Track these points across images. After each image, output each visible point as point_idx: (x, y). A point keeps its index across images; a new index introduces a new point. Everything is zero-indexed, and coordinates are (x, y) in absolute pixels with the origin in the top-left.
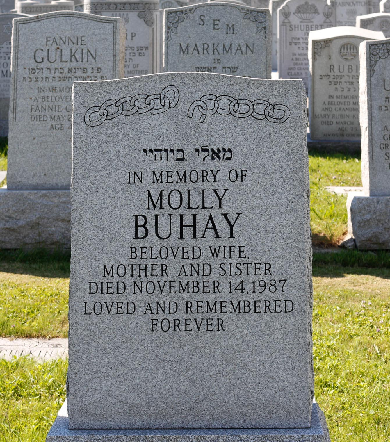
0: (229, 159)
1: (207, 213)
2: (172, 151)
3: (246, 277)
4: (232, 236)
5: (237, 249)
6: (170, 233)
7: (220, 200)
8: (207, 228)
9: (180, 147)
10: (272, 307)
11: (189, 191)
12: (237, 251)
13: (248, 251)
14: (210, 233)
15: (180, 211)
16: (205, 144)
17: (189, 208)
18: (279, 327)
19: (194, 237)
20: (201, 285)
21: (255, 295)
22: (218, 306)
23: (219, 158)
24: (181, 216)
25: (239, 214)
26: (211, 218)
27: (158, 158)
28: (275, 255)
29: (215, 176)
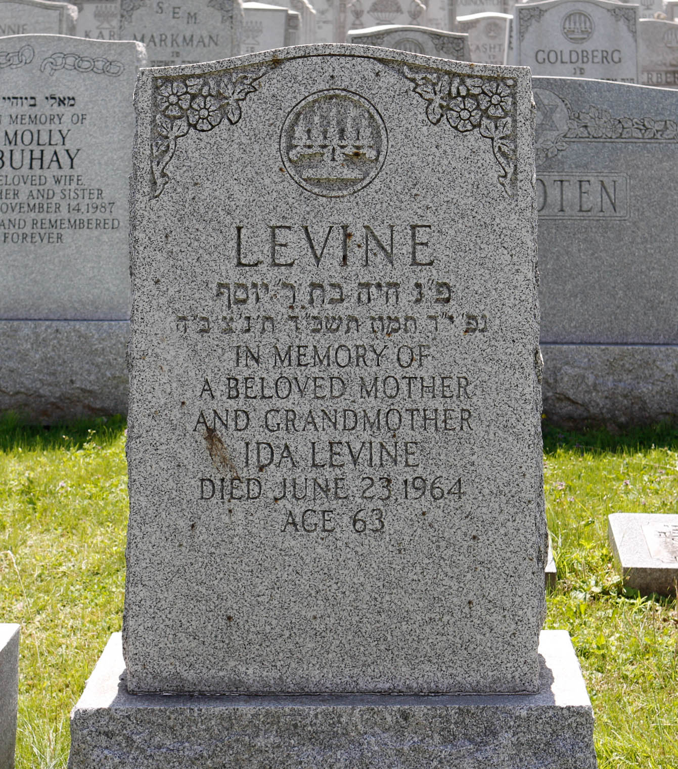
0: (72, 105)
1: (52, 149)
2: (26, 98)
3: (82, 200)
4: (72, 167)
5: (76, 177)
6: (22, 165)
7: (64, 138)
8: (52, 161)
9: (33, 95)
10: (102, 225)
11: (39, 131)
12: (75, 180)
13: (84, 180)
14: (55, 164)
15: (31, 147)
16: (53, 93)
17: (39, 144)
18: (107, 240)
19: (42, 168)
20: (45, 206)
21: (88, 214)
22: (59, 223)
23: (64, 104)
24: (32, 151)
25: (78, 150)
26: (55, 153)
27: (15, 104)
28: (106, 183)
29: (60, 119)
